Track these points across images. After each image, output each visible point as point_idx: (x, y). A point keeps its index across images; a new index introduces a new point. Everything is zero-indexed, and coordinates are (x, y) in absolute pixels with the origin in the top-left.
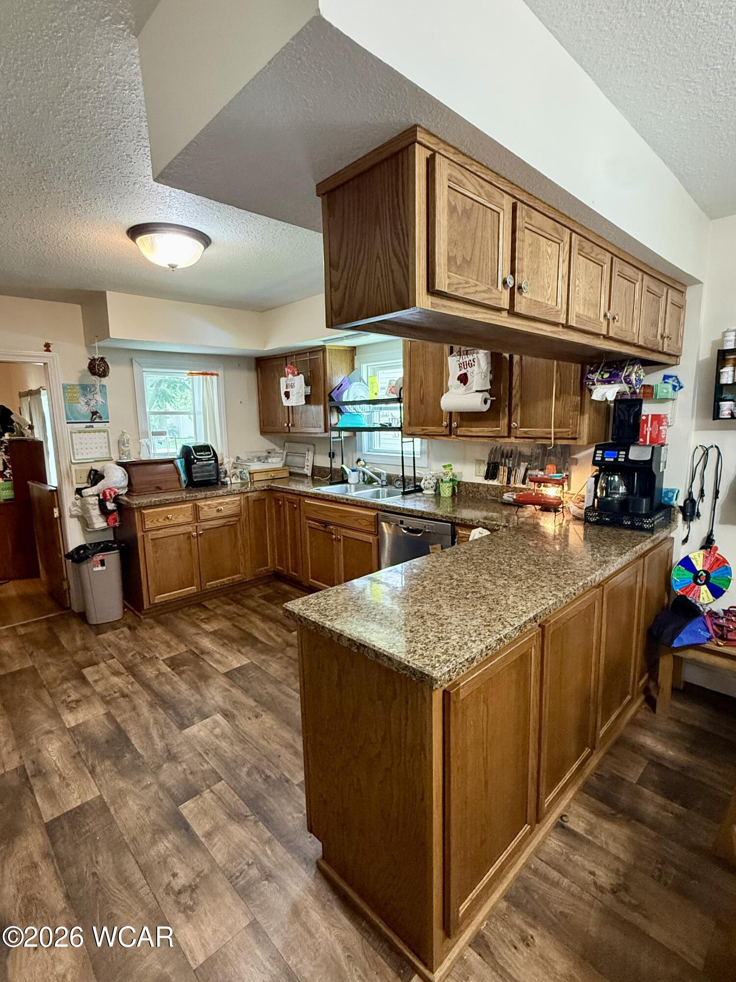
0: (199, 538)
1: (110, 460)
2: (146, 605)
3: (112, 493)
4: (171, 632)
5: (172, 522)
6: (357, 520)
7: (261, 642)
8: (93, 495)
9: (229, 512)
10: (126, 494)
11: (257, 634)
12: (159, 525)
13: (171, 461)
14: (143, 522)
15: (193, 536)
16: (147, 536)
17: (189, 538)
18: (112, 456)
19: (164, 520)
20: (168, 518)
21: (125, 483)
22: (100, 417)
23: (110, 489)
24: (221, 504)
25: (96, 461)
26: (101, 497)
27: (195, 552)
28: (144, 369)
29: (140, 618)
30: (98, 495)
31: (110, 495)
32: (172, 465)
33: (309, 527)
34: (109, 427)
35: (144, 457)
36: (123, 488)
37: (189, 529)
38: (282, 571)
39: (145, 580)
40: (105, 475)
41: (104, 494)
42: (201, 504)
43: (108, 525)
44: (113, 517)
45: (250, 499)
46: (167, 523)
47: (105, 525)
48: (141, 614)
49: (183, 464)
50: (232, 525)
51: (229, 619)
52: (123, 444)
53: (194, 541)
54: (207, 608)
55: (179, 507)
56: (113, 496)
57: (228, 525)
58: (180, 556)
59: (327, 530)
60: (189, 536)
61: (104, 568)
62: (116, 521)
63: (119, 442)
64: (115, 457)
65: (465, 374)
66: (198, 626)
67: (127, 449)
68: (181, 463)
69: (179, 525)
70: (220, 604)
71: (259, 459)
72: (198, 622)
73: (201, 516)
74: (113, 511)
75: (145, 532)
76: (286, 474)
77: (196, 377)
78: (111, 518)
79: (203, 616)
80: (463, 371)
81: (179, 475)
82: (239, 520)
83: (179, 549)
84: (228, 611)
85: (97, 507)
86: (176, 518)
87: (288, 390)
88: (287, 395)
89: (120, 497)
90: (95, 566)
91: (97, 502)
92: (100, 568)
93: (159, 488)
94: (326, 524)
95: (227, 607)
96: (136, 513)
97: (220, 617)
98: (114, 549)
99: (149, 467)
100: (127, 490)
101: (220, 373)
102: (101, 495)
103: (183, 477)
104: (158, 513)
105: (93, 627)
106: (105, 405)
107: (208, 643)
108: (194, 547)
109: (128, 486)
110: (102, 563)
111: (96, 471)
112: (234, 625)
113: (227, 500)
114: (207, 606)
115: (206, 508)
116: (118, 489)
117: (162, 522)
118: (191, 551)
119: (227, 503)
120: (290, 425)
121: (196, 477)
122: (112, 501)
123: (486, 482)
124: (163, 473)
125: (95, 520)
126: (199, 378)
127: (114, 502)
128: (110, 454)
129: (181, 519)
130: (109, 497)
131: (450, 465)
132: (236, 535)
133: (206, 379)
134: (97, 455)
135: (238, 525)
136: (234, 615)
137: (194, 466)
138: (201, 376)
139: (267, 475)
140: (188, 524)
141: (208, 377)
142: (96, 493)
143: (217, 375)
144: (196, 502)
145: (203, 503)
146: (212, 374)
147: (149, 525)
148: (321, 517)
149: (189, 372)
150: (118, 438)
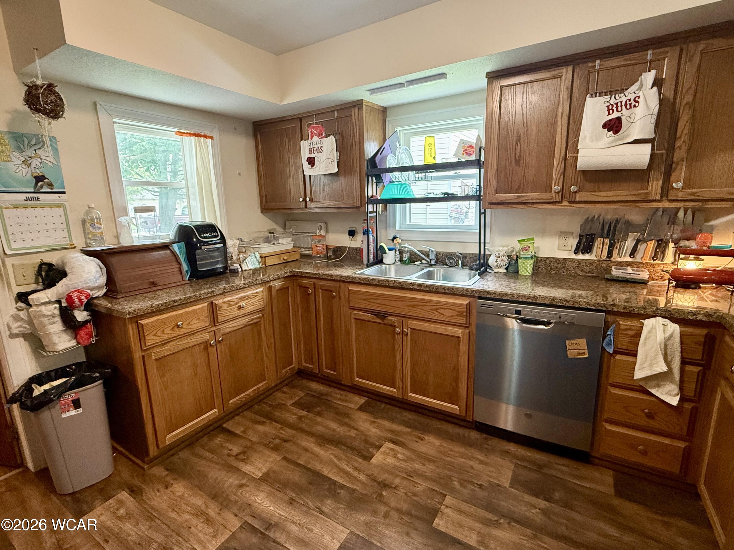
0: (218, 346)
1: (72, 247)
2: (153, 451)
3: (83, 297)
4: (200, 489)
5: (183, 331)
6: (436, 310)
7: (343, 487)
8: (50, 303)
9: (251, 308)
10: (105, 295)
11: (325, 471)
12: (166, 337)
13: (166, 247)
14: (141, 336)
15: (211, 345)
16: (150, 356)
17: (206, 348)
18: (74, 242)
19: (172, 329)
20: (178, 326)
21: (103, 280)
22: (50, 185)
23: (78, 291)
24: (242, 299)
25: (48, 251)
26: (64, 305)
27: (214, 366)
28: (114, 120)
29: (144, 469)
30: (59, 302)
31: (80, 300)
32: (166, 252)
33: (355, 319)
34: (66, 201)
35: (126, 242)
36: (99, 288)
37: (207, 336)
38: (312, 369)
39: (150, 416)
40: (68, 271)
41: (69, 298)
42: (219, 301)
43: (78, 343)
44: (86, 331)
45: (273, 288)
46: (178, 332)
47: (73, 343)
48: (144, 462)
49: (184, 249)
50: (255, 323)
51: (276, 449)
52: (92, 225)
53: (212, 351)
54: (235, 435)
55: (191, 309)
56: (85, 301)
57: (250, 325)
58: (196, 374)
59: (386, 322)
60: (206, 345)
61: (80, 410)
62: (91, 336)
63: (84, 222)
64: (80, 243)
65: (619, 119)
66: (237, 470)
67: (100, 231)
68: (180, 248)
69: (192, 333)
70: (250, 424)
71: (267, 240)
72: (235, 463)
73: (219, 317)
74: (86, 322)
75: (145, 350)
76: (297, 257)
77: (187, 139)
78: (82, 333)
79: (236, 450)
80: (615, 115)
81: (180, 264)
82: (263, 315)
83: (195, 365)
84: (265, 434)
85: (58, 319)
86: (189, 324)
87: (313, 155)
88: (311, 161)
89: (96, 301)
90: (64, 411)
91: (57, 312)
92: (73, 412)
93: (153, 284)
94: (382, 316)
95: (260, 428)
96: (130, 326)
97: (261, 448)
98: (94, 380)
99: (137, 257)
100: (105, 290)
101: (215, 134)
102: (63, 301)
103: (185, 267)
104: (163, 321)
105: (68, 498)
106: (57, 167)
107: (267, 504)
108: (213, 358)
109: (106, 285)
110: (77, 404)
111: (50, 265)
112: (285, 458)
113: (249, 292)
114: (233, 429)
115: (225, 307)
116: (91, 290)
117: (169, 333)
118: (209, 365)
119: (249, 297)
120: (308, 199)
121: (203, 266)
122: (83, 308)
123: (574, 256)
124: (158, 262)
125: (55, 339)
126: (190, 139)
127: (86, 309)
128: (71, 239)
129: (196, 325)
130: (77, 303)
131: (533, 239)
132: (259, 333)
133: (199, 141)
134: (51, 242)
135: (262, 322)
136: (277, 441)
137: (198, 251)
138: (193, 138)
139: (280, 258)
140: (203, 330)
141: (202, 139)
142: (54, 299)
143: (212, 138)
144: (212, 299)
145: (221, 301)
146: (205, 136)
147: (151, 340)
148: (375, 307)
149: (176, 130)
150: (82, 215)
